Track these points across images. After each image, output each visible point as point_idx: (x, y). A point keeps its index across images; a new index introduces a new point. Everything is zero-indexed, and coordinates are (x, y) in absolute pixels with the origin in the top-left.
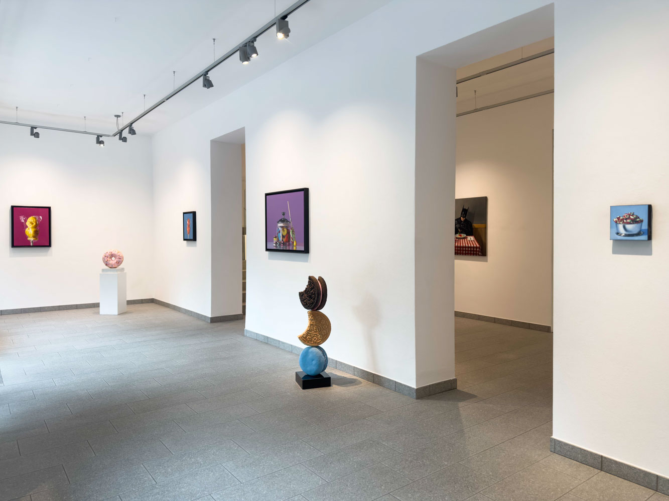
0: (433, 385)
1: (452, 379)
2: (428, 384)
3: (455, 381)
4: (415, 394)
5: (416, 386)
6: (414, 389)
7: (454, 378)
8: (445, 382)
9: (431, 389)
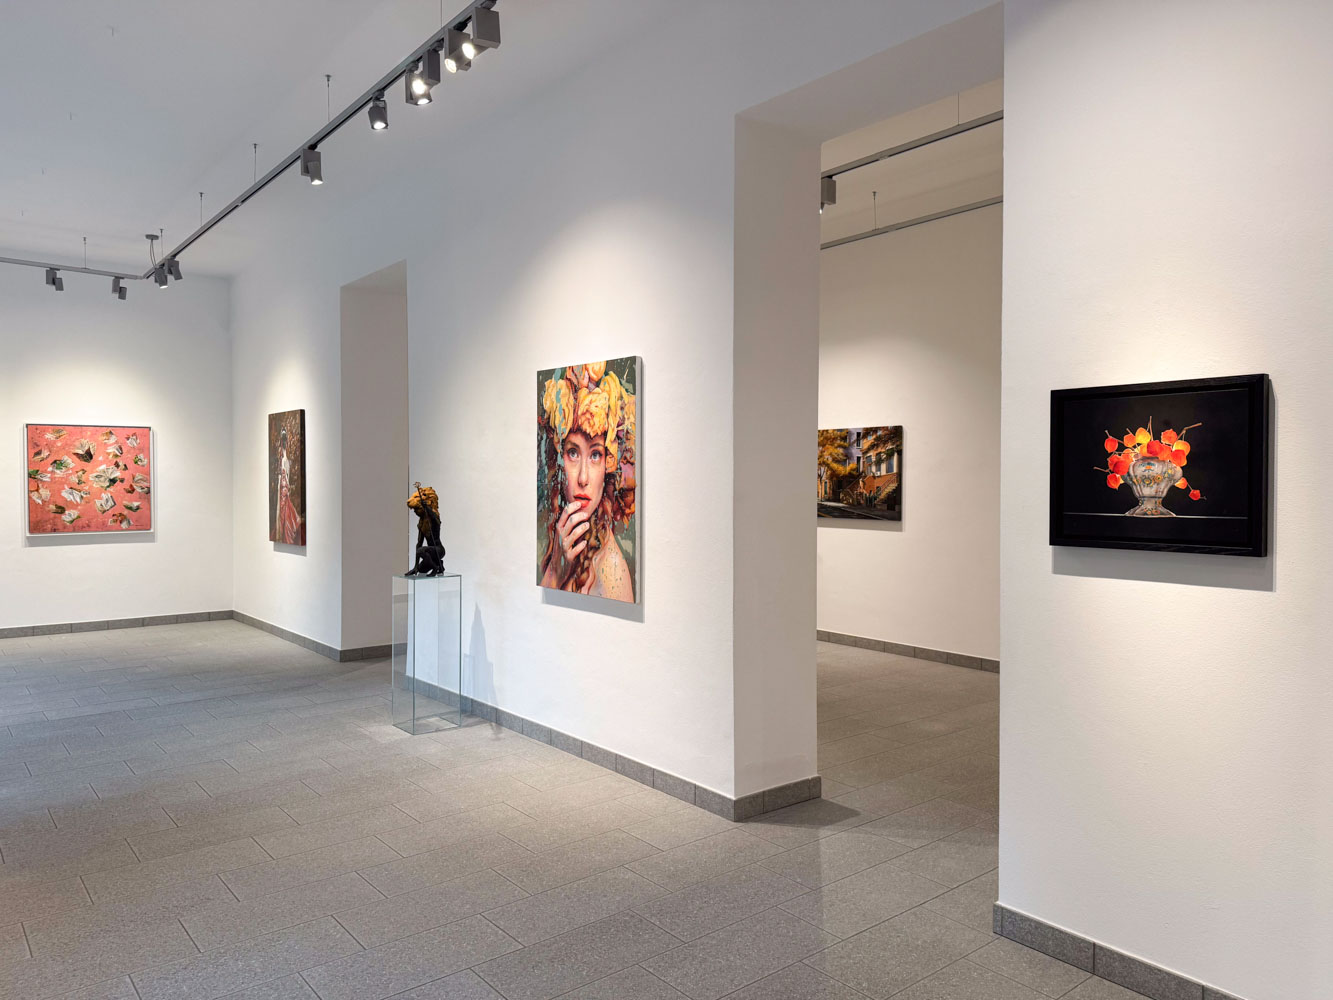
0: (770, 791)
2: (761, 790)
3: (817, 781)
4: (732, 811)
5: (735, 795)
6: (730, 800)
7: (816, 775)
8: (796, 784)
9: (766, 799)
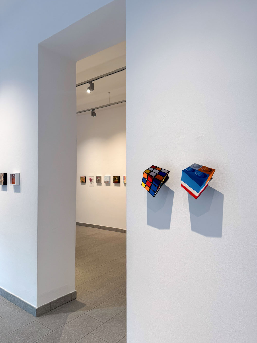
0: (53, 301)
1: (72, 292)
2: (50, 302)
3: (75, 293)
4: (36, 313)
5: (37, 306)
6: (35, 308)
7: (75, 291)
8: (65, 296)
9: (52, 305)
